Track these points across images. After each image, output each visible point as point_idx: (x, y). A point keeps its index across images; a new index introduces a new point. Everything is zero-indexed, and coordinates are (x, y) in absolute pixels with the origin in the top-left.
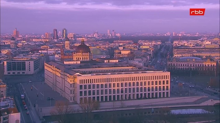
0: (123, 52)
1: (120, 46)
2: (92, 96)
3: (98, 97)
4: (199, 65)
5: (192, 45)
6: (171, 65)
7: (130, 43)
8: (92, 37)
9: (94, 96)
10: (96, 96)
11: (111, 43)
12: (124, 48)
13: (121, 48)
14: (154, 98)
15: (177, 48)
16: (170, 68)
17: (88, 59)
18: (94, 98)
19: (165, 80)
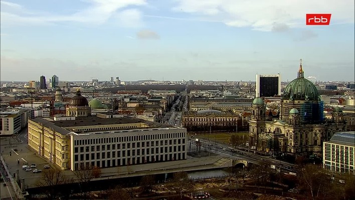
0: (129, 105)
1: (125, 97)
2: (90, 161)
3: (98, 163)
4: (220, 120)
5: (211, 96)
6: (188, 120)
7: (137, 94)
8: (90, 86)
9: (93, 161)
10: (95, 160)
11: (115, 93)
12: (130, 99)
13: (127, 100)
14: (169, 161)
15: (194, 99)
16: (187, 123)
17: (86, 114)
18: (93, 163)
19: (182, 139)
